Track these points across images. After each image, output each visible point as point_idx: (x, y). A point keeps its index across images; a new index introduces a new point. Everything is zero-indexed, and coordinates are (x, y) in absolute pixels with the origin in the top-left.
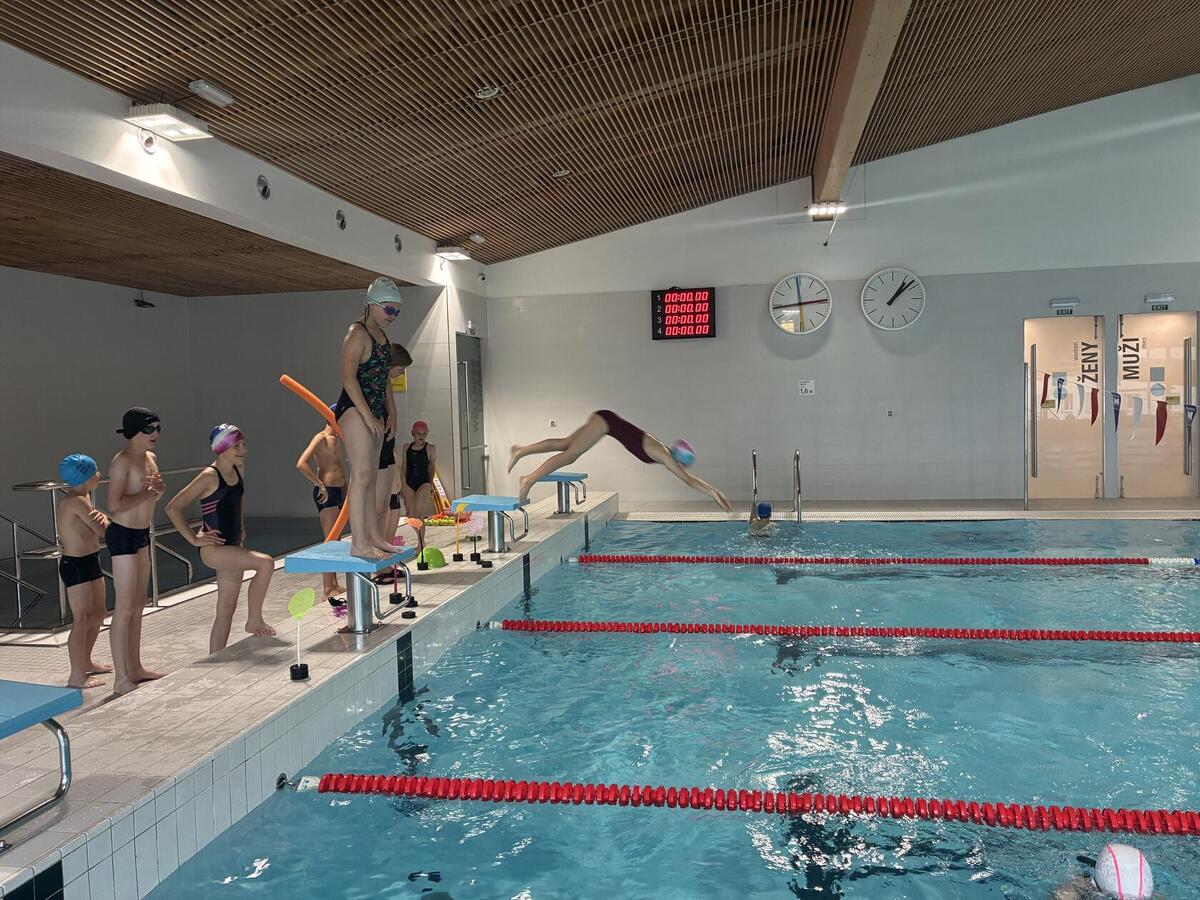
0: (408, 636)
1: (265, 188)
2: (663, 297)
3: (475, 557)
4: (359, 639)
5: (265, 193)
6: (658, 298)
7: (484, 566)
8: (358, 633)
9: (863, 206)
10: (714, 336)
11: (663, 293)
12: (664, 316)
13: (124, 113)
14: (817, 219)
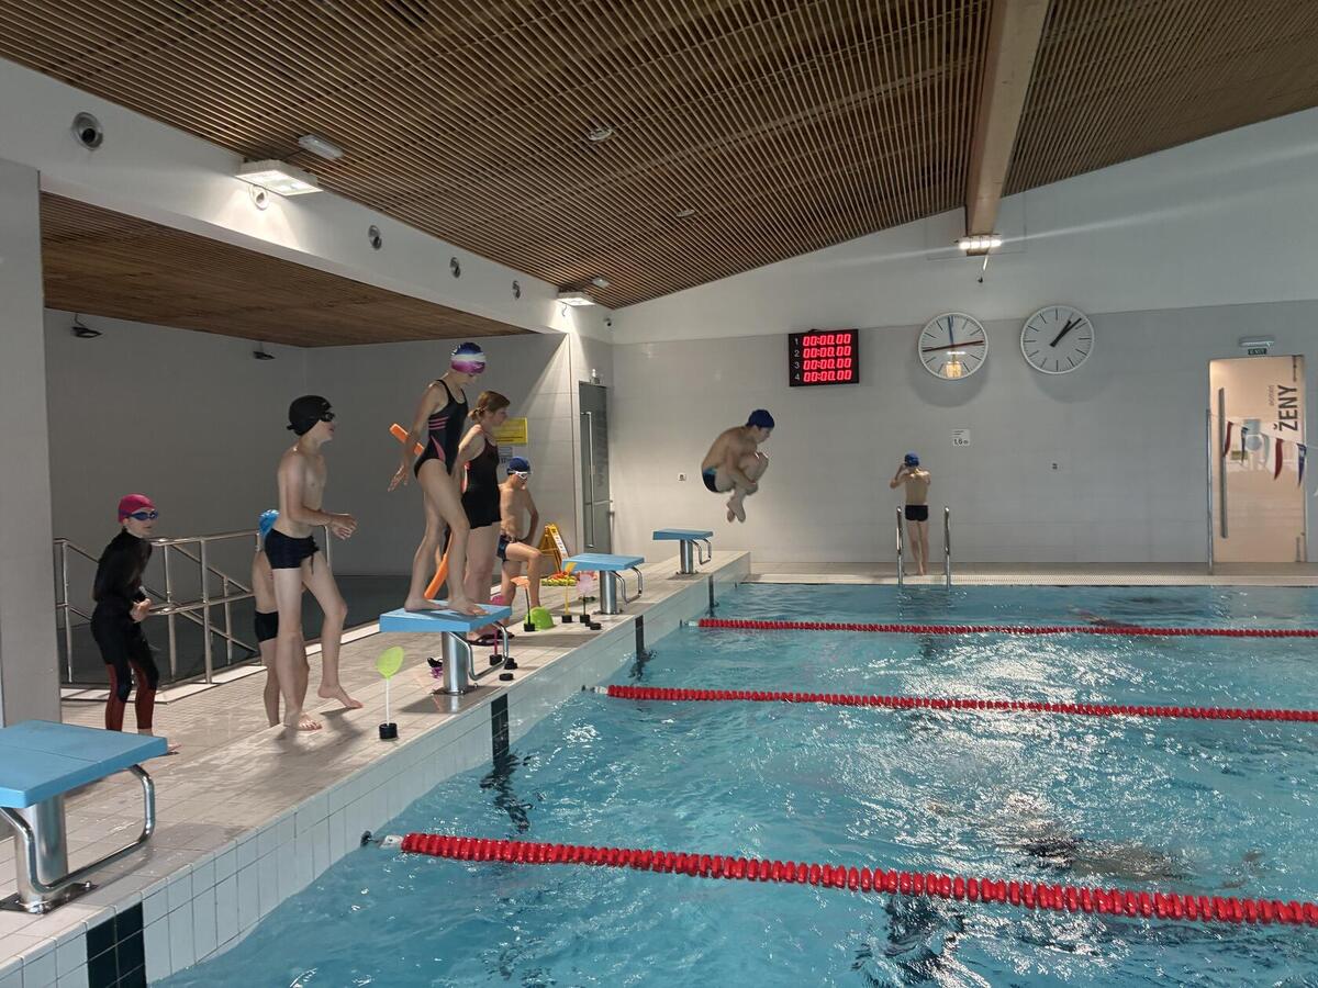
0: (504, 698)
1: (377, 239)
2: (801, 341)
3: (585, 619)
4: (455, 701)
5: (377, 243)
6: (795, 342)
7: (592, 629)
8: (453, 694)
9: (1021, 238)
10: (858, 382)
11: (800, 336)
12: (802, 360)
13: (236, 170)
14: (970, 253)
